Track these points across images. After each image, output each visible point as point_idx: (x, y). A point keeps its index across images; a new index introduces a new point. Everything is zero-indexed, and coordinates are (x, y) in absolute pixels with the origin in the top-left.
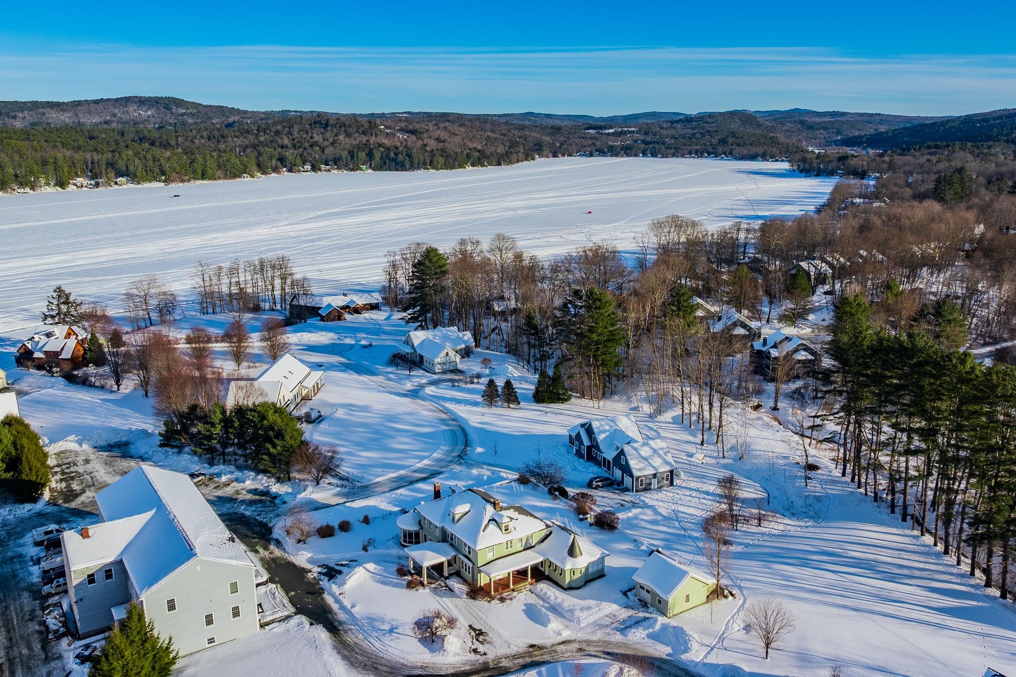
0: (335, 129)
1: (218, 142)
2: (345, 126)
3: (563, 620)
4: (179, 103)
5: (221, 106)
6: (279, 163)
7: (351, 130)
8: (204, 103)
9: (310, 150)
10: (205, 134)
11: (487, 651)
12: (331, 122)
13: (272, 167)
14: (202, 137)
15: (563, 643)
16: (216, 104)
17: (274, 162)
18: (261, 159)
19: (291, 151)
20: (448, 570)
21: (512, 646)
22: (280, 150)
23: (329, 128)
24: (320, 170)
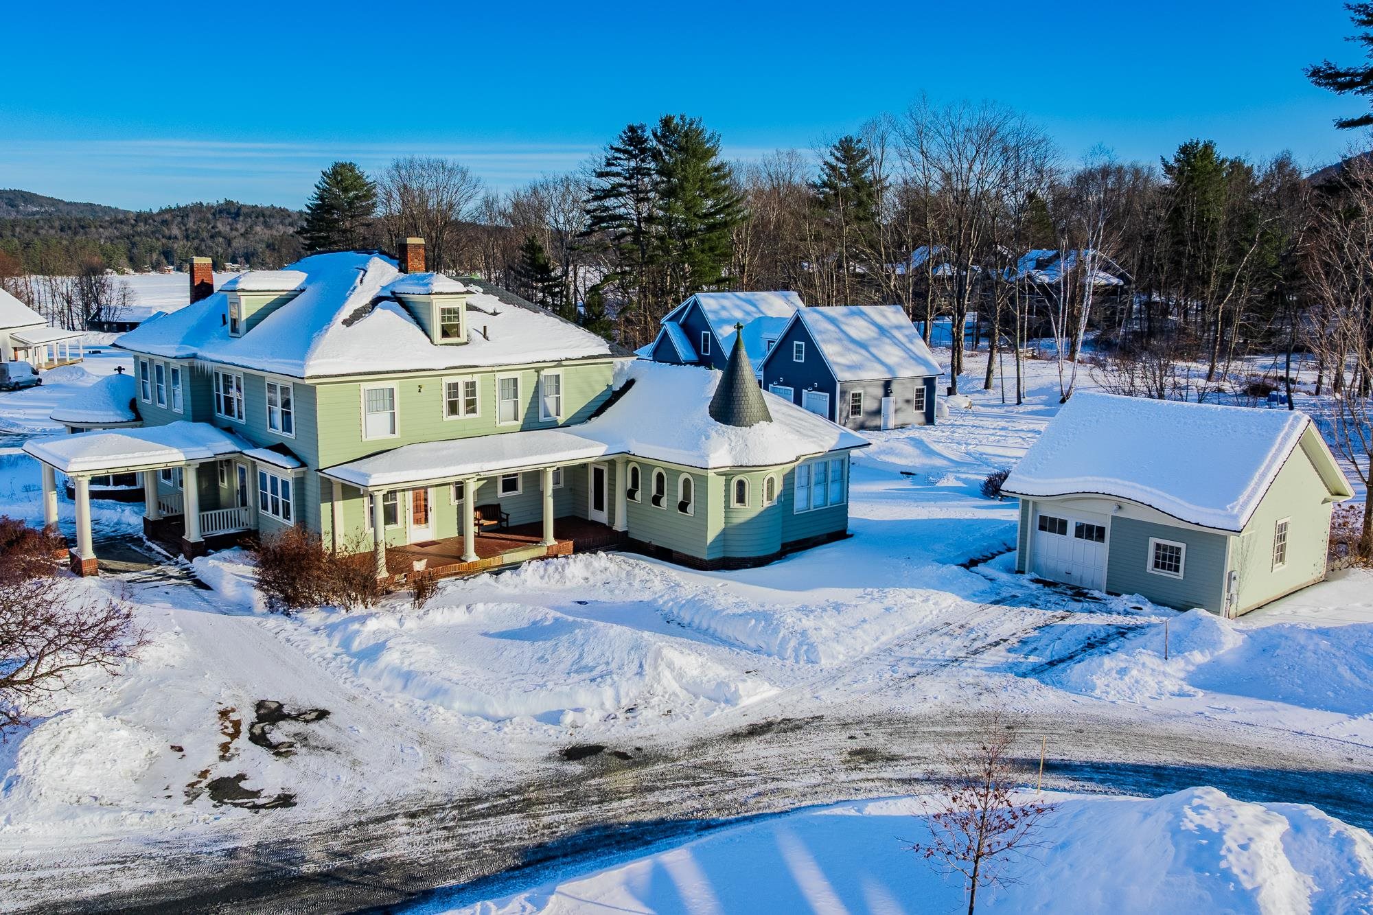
0: (249, 220)
1: (76, 233)
2: (264, 216)
3: (724, 651)
4: (29, 198)
5: (91, 204)
6: (162, 258)
7: (273, 221)
8: (66, 200)
9: (209, 242)
10: (57, 224)
11: (293, 786)
12: (244, 210)
13: (151, 263)
14: (52, 227)
15: (754, 731)
16: (85, 202)
17: (155, 256)
18: (135, 251)
19: (181, 243)
20: (203, 525)
21: (457, 759)
22: (164, 241)
23: (241, 218)
24: (224, 269)
